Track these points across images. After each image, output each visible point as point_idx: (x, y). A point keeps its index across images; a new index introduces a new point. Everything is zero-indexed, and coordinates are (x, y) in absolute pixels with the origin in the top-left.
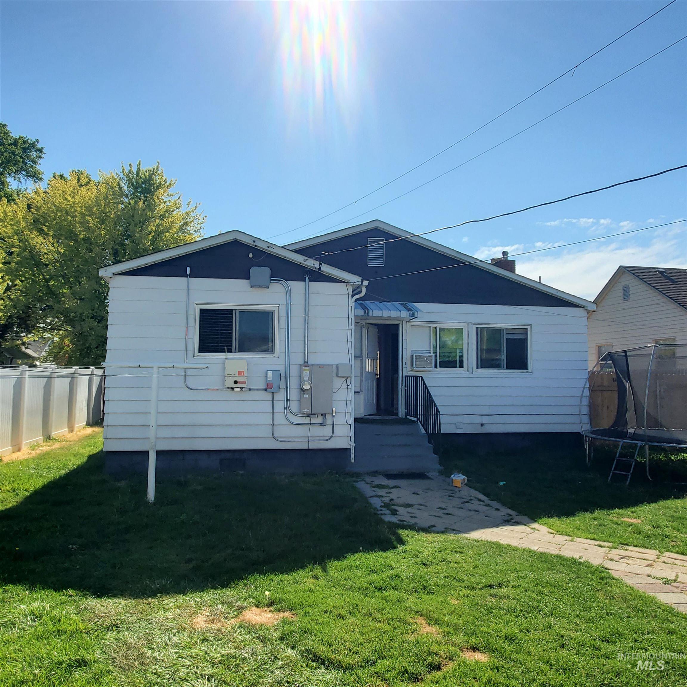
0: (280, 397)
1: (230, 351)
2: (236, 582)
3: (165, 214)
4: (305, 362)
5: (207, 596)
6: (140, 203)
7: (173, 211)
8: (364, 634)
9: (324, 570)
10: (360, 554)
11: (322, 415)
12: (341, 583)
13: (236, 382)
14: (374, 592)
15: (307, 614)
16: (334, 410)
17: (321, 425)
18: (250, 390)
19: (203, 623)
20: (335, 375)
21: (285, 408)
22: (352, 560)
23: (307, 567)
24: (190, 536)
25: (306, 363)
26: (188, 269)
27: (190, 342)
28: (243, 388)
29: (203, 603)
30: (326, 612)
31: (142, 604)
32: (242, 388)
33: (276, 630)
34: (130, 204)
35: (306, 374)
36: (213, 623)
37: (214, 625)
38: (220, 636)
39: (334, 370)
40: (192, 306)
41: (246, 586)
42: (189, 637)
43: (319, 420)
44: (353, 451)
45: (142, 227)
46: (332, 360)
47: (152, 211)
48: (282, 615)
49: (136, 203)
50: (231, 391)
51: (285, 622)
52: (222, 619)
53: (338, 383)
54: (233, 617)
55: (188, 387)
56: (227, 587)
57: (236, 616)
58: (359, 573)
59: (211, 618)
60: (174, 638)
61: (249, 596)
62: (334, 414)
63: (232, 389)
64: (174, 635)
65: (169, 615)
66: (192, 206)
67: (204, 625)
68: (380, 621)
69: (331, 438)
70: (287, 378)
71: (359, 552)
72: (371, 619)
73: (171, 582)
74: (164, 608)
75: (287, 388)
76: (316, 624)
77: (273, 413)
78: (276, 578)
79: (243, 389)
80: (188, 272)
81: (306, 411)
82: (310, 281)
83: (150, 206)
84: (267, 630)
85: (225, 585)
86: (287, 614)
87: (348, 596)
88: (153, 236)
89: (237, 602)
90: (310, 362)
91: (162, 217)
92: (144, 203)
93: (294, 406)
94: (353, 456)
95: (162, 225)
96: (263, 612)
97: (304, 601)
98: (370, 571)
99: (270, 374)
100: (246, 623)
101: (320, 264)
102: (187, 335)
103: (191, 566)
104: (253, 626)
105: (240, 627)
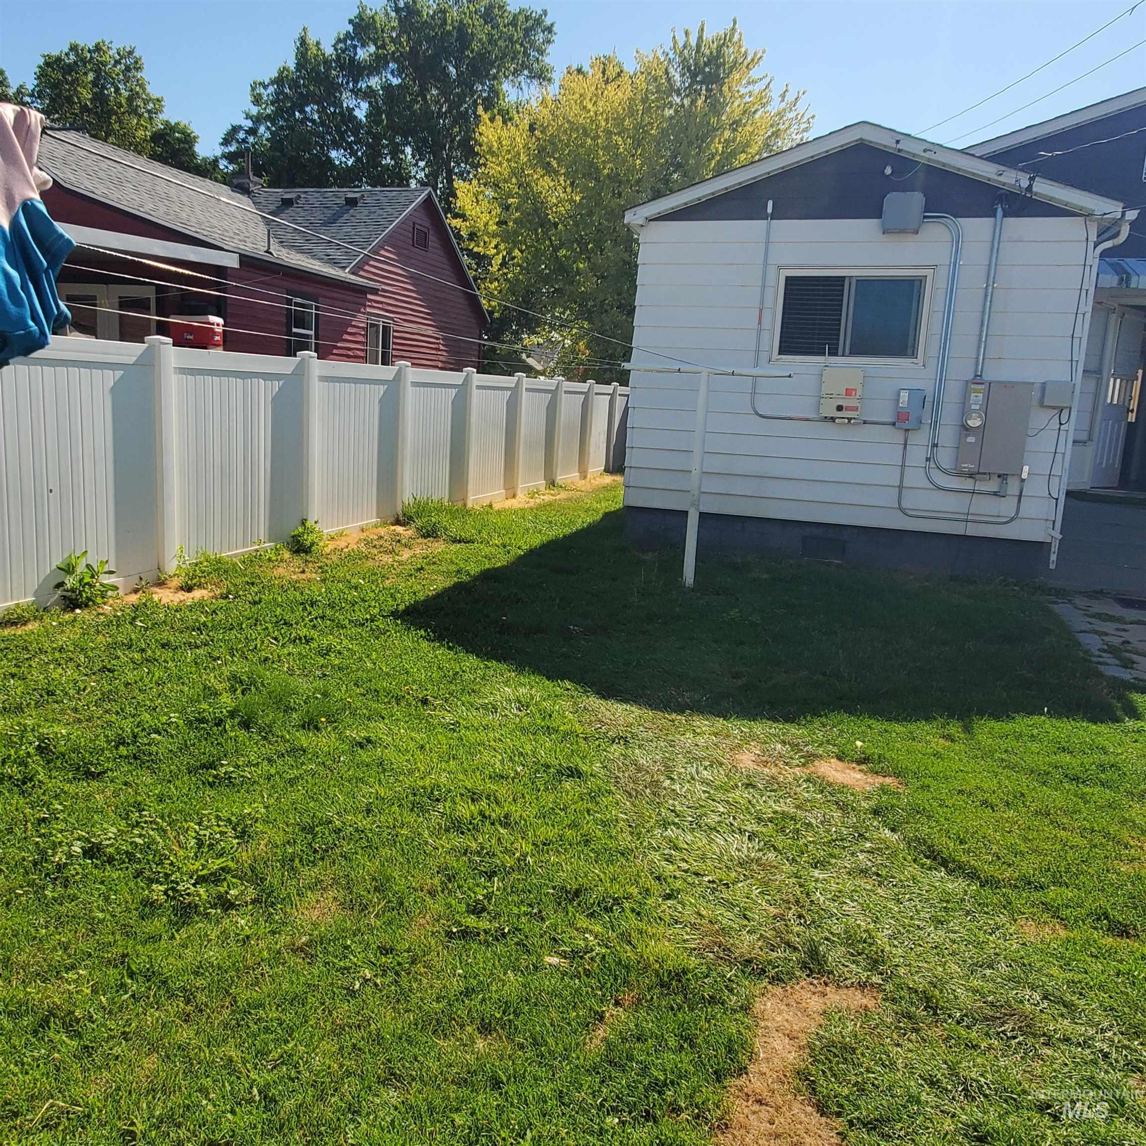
0: (920, 440)
1: (834, 353)
2: (809, 718)
3: (741, 120)
4: (976, 376)
5: (760, 728)
6: (700, 102)
7: (755, 112)
8: (1029, 840)
9: (967, 729)
10: (1043, 718)
11: (999, 476)
12: (997, 755)
13: (840, 408)
14: (1061, 782)
15: (925, 787)
16: (1026, 469)
17: (995, 494)
18: (865, 422)
19: (750, 762)
20: (1035, 402)
21: (928, 459)
22: (1022, 724)
23: (935, 719)
24: (742, 643)
25: (977, 379)
26: (770, 204)
27: (766, 336)
28: (852, 418)
29: (753, 737)
30: (960, 792)
31: (663, 719)
32: (850, 419)
33: (868, 798)
34: (683, 106)
35: (977, 399)
36: (765, 766)
37: (766, 769)
38: (773, 786)
39: (1036, 394)
40: (772, 272)
41: (824, 726)
42: (727, 776)
43: (992, 485)
44: (1055, 548)
45: (700, 147)
46: (1034, 374)
47: (719, 114)
48: (880, 779)
49: (693, 102)
50: (830, 424)
51: (883, 790)
52: (781, 764)
53: (1041, 419)
54: (798, 766)
55: (757, 413)
56: (792, 722)
57: (804, 765)
58: (1035, 747)
59: (764, 759)
60: (705, 772)
61: (828, 742)
62: (1024, 475)
63: (833, 419)
64: (705, 769)
65: (701, 741)
66: (790, 97)
67: (752, 766)
68: (1064, 829)
69: (1012, 519)
70: (937, 403)
71: (1042, 714)
72: (1047, 821)
73: (707, 699)
74: (694, 730)
75: (935, 424)
76: (940, 806)
77: (903, 466)
78: (878, 726)
79: (852, 421)
80: (770, 210)
81: (967, 466)
82: (1004, 216)
83: (715, 106)
84: (852, 795)
85: (789, 718)
86: (888, 780)
87: (1008, 778)
88: (718, 161)
89: (806, 745)
90: (987, 377)
91: (735, 125)
92: (705, 101)
93: (945, 457)
94: (1053, 557)
95: (734, 140)
96: (849, 769)
97: (922, 769)
98: (1059, 748)
99: (904, 396)
100: (818, 778)
101: (1032, 179)
102: (760, 323)
103: (740, 682)
104: (830, 784)
105: (808, 780)
